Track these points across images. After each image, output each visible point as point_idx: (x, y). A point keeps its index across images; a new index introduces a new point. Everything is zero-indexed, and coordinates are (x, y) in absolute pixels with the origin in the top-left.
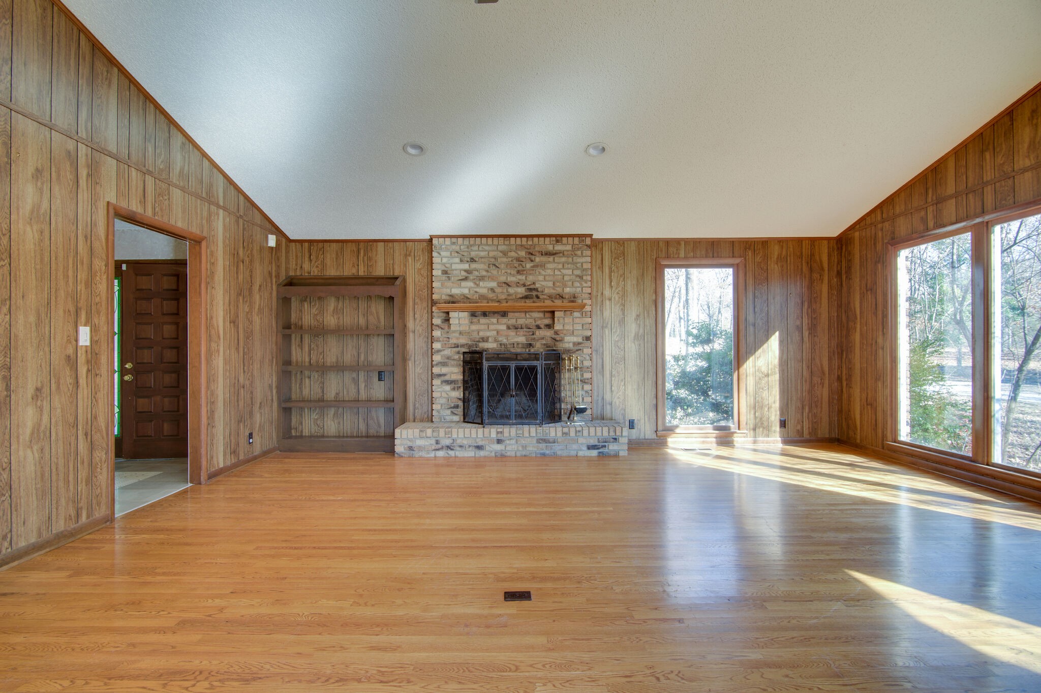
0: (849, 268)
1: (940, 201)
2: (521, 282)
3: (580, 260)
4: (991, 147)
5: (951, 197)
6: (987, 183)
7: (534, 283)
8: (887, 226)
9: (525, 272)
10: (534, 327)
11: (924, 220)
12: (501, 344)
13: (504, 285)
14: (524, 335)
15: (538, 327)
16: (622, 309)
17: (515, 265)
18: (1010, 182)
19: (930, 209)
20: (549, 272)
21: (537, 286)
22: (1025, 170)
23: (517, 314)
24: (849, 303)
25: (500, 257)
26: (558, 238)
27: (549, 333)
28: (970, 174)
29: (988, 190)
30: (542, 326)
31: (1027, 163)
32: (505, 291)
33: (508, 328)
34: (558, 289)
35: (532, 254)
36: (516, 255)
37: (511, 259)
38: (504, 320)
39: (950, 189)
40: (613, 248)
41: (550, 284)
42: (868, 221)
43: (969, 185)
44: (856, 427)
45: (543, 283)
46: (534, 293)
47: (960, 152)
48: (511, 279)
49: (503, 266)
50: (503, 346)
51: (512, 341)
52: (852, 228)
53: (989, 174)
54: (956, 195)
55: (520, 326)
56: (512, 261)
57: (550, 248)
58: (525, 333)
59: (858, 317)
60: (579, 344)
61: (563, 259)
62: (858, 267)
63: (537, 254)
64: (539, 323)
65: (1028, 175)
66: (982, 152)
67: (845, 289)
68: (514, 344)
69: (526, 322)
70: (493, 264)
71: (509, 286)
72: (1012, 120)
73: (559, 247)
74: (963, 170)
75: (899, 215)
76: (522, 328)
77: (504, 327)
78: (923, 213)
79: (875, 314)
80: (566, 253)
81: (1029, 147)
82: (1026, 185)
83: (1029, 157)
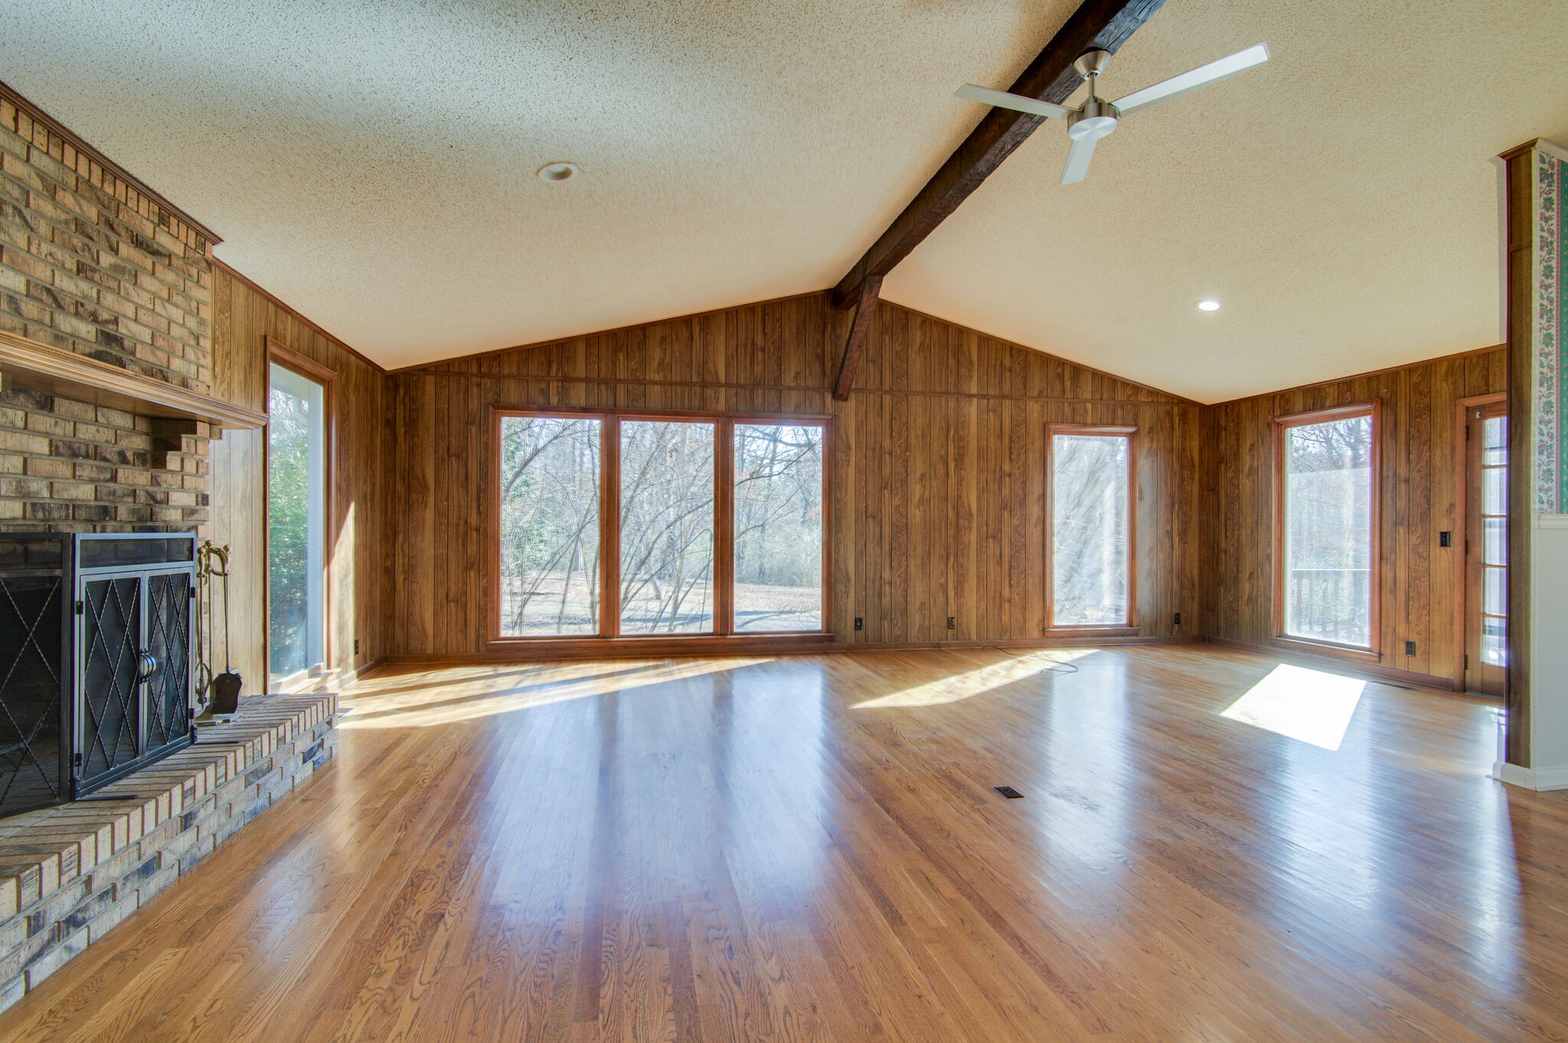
0: (412, 423)
1: (567, 380)
2: (90, 307)
3: (197, 293)
4: (624, 349)
5: (580, 380)
6: (620, 381)
7: (116, 321)
8: (489, 385)
9: (97, 277)
10: (115, 458)
11: (545, 393)
12: (34, 505)
13: (45, 297)
14: (91, 481)
15: (123, 458)
17: (75, 241)
18: (642, 388)
19: (553, 385)
20: (144, 299)
21: (122, 330)
22: (655, 383)
23: (77, 408)
25: (38, 194)
26: (167, 213)
27: (137, 477)
28: (602, 365)
29: (621, 387)
30: (130, 456)
31: (657, 378)
32: (47, 320)
33: (54, 450)
34: (160, 354)
35: (112, 227)
36: (78, 210)
37: (63, 217)
38: (42, 421)
39: (580, 371)
41: (145, 335)
42: (455, 368)
43: (602, 376)
45: (135, 328)
46: (115, 351)
47: (593, 340)
48: (68, 285)
49: (43, 229)
50: (40, 515)
51: (66, 495)
53: (622, 373)
54: (587, 380)
55: (83, 448)
56: (66, 222)
57: (148, 229)
58: (94, 475)
59: (432, 488)
60: (193, 512)
61: (170, 277)
62: (432, 423)
63: (123, 233)
64: (124, 443)
65: (657, 388)
66: (615, 351)
67: (402, 446)
68: (67, 507)
69: (98, 437)
70: (15, 208)
71: (60, 306)
72: (644, 335)
73: (164, 240)
74: (595, 359)
75: (509, 377)
76: (87, 456)
77: (41, 446)
78: (543, 385)
79: (466, 487)
80: (175, 261)
81: (659, 365)
82: (656, 396)
83: (658, 373)
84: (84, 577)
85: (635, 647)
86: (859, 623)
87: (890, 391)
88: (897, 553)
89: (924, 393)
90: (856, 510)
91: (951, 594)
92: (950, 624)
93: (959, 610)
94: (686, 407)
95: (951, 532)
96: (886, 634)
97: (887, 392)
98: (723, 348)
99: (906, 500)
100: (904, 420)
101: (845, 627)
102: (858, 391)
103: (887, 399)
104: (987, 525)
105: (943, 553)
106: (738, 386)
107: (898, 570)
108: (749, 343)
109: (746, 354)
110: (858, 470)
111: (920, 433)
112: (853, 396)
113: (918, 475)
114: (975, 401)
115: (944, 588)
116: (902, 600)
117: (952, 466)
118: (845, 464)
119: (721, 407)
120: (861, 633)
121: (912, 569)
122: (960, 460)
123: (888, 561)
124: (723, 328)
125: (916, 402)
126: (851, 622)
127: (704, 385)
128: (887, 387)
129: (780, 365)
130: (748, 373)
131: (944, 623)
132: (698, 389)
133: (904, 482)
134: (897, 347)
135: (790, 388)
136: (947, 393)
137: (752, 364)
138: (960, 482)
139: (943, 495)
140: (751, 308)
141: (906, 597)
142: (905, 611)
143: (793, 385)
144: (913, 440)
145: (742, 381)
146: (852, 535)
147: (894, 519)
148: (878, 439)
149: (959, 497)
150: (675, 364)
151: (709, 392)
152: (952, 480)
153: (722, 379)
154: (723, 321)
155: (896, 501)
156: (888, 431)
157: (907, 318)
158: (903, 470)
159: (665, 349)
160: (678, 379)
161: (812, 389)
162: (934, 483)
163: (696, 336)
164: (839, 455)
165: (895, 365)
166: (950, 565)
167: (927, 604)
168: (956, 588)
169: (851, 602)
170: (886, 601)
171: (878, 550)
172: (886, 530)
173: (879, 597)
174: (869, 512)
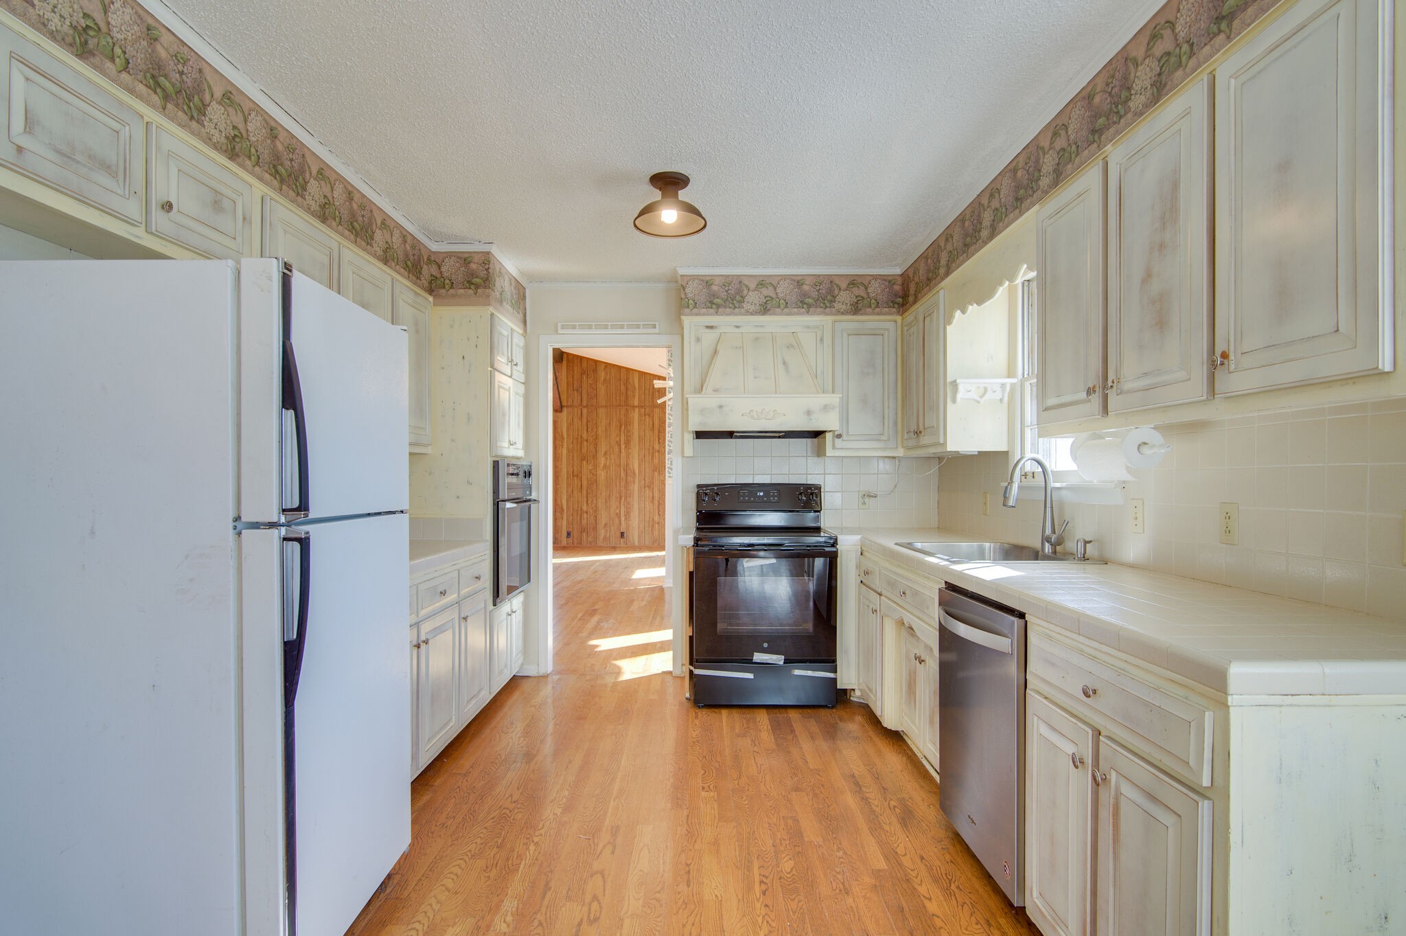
86: (569, 534)
87: (587, 406)
88: (591, 496)
89: (606, 407)
90: (568, 472)
91: (623, 519)
92: (622, 534)
93: (627, 528)
95: (623, 484)
96: (585, 540)
97: (584, 407)
99: (595, 466)
100: (594, 422)
101: (561, 536)
102: (567, 406)
103: (585, 411)
104: (645, 480)
105: (618, 495)
107: (591, 505)
110: (568, 450)
111: (604, 429)
112: (565, 410)
113: (603, 453)
114: (637, 410)
115: (619, 516)
116: (593, 522)
117: (623, 446)
118: (561, 447)
120: (570, 540)
121: (600, 505)
122: (628, 443)
123: (585, 500)
125: (602, 411)
126: (564, 533)
128: (585, 403)
131: (619, 535)
133: (595, 457)
134: (590, 382)
136: (620, 405)
138: (628, 457)
139: (618, 463)
141: (596, 521)
142: (595, 528)
144: (600, 433)
146: (565, 486)
147: (589, 477)
148: (580, 433)
149: (628, 464)
152: (623, 454)
155: (590, 467)
156: (585, 428)
157: (596, 365)
158: (594, 450)
162: (612, 457)
165: (589, 391)
166: (622, 503)
167: (608, 524)
168: (625, 515)
169: (565, 523)
170: (584, 522)
171: (579, 494)
172: (585, 483)
173: (581, 520)
174: (574, 474)
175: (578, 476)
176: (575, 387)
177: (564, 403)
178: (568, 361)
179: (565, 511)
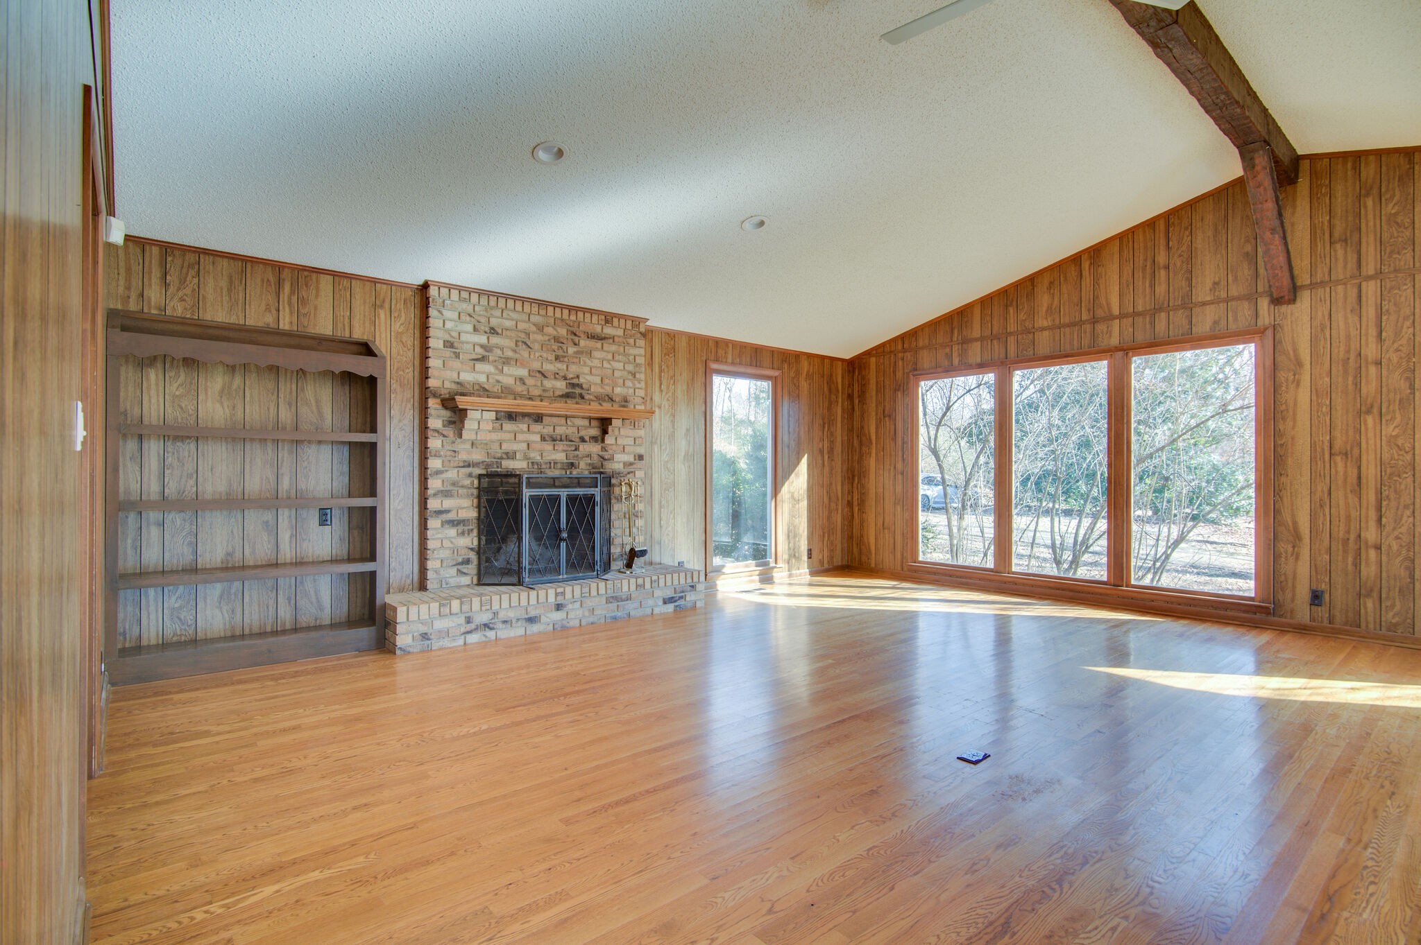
0: (862, 394)
1: (965, 341)
2: (562, 374)
3: (632, 351)
4: (1014, 303)
5: (976, 340)
6: (1011, 334)
7: (578, 377)
8: (909, 357)
9: (566, 359)
10: (578, 440)
11: (949, 357)
12: (533, 463)
13: (538, 375)
14: (564, 451)
15: (583, 440)
16: (672, 421)
17: (553, 347)
18: (1031, 336)
19: (955, 348)
20: (596, 363)
21: (582, 380)
22: (1043, 329)
23: (555, 420)
24: (862, 427)
25: (534, 333)
26: (608, 318)
27: (595, 449)
28: (995, 323)
29: (1011, 340)
30: (587, 438)
31: (1045, 324)
32: (539, 384)
33: (543, 439)
34: (607, 388)
35: (575, 335)
36: (555, 333)
37: (547, 338)
38: (537, 427)
39: (976, 333)
40: (663, 340)
41: (598, 380)
42: (887, 349)
43: (994, 332)
44: (870, 552)
45: (589, 378)
46: (578, 391)
47: (986, 302)
48: (549, 367)
49: (536, 346)
50: (536, 467)
51: (549, 458)
52: (868, 353)
53: (1012, 326)
54: (982, 339)
55: (559, 437)
56: (549, 340)
57: (598, 329)
58: (565, 448)
59: (874, 442)
60: (631, 464)
61: (614, 348)
62: (874, 393)
63: (582, 335)
64: (582, 433)
65: (1046, 333)
66: (1007, 306)
67: (857, 413)
68: (550, 463)
69: (567, 431)
70: (523, 342)
71: (545, 377)
72: (1033, 285)
73: (608, 330)
74: (988, 318)
75: (922, 348)
76: (561, 440)
77: (537, 438)
78: (947, 350)
79: (894, 439)
80: (616, 339)
81: (1047, 311)
82: (1044, 342)
83: (1047, 319)
84: (527, 493)
85: (1024, 584)
86: (1316, 598)
87: (1379, 275)
88: (1393, 504)
90: (1313, 446)
94: (1075, 347)
96: (1371, 619)
97: (1369, 278)
98: (1116, 277)
99: (1409, 426)
100: (1407, 311)
101: (1293, 600)
102: (1312, 286)
103: (1371, 288)
106: (1135, 314)
107: (1394, 529)
108: (1149, 264)
109: (1144, 277)
110: (1315, 391)
112: (1305, 294)
116: (1403, 573)
118: (1292, 387)
119: (1115, 341)
120: (1322, 612)
123: (1373, 515)
124: (1117, 256)
126: (1303, 593)
127: (1094, 321)
128: (1370, 269)
129: (1190, 280)
130: (1147, 298)
132: (1088, 327)
133: (1407, 403)
134: (1391, 209)
135: (1204, 304)
137: (1152, 286)
140: (1151, 224)
141: (1412, 570)
142: (1410, 591)
143: (1208, 298)
145: (1140, 308)
146: (1306, 478)
147: (1386, 456)
148: (1354, 345)
150: (1064, 306)
151: (1101, 327)
153: (1116, 311)
154: (1116, 249)
155: (1390, 430)
156: (1373, 332)
157: (1410, 163)
158: (1404, 385)
159: (1053, 294)
160: (1067, 321)
161: (1238, 298)
163: (1086, 273)
164: (1282, 375)
165: (1385, 235)
169: (1303, 569)
170: (1369, 571)
171: (1353, 500)
172: (1371, 471)
173: (1357, 564)
174: (1337, 448)
175: (1352, 454)
176: (1336, 235)
177: (1304, 278)
178: (1314, 174)
179: (1306, 540)
